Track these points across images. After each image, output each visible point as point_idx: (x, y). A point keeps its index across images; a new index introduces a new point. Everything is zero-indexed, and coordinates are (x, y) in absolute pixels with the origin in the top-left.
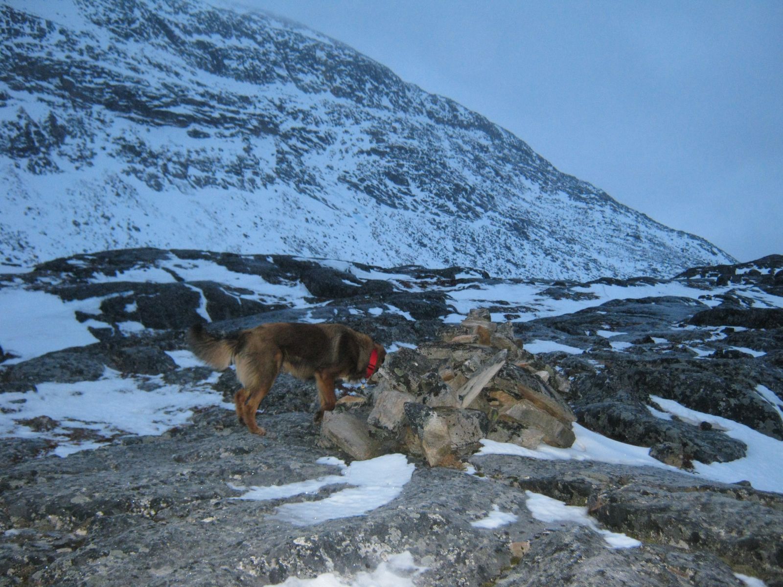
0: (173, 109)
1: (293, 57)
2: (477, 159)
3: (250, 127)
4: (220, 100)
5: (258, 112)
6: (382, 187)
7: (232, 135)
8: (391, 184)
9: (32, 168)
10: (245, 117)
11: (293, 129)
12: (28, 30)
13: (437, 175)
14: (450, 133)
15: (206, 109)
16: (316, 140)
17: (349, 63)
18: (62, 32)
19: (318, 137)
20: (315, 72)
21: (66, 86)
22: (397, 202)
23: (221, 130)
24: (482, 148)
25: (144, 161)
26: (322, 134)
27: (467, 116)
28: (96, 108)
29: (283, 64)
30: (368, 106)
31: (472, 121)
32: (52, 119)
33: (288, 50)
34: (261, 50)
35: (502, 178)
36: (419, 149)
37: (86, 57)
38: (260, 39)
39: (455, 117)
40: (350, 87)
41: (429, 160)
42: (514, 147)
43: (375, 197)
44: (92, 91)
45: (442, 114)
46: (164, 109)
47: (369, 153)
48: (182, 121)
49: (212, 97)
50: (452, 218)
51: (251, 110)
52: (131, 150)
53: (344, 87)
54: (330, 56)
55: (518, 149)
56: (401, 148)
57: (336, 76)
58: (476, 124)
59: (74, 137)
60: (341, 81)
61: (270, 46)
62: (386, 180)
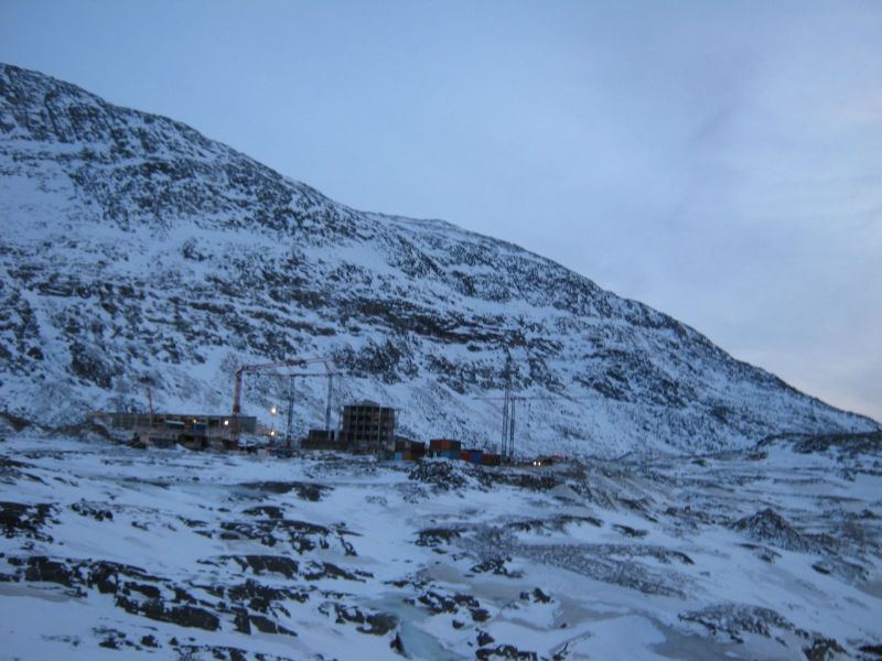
0: (457, 331)
1: (522, 278)
2: (673, 356)
3: (507, 341)
4: (485, 321)
5: (511, 328)
6: (608, 385)
7: (496, 348)
8: (615, 383)
9: (386, 381)
10: (503, 333)
11: (534, 340)
12: (359, 279)
13: (647, 373)
14: (646, 333)
15: (477, 328)
16: (551, 348)
17: (564, 280)
18: (379, 277)
19: (554, 346)
20: (539, 290)
21: (392, 319)
22: (620, 395)
23: (488, 344)
24: (675, 346)
25: (447, 372)
26: (554, 342)
27: (656, 317)
28: (411, 333)
29: (515, 285)
30: (582, 315)
31: (662, 321)
32: (389, 343)
33: (517, 273)
34: (498, 274)
35: (695, 372)
36: (629, 351)
37: (399, 296)
38: (496, 265)
39: (647, 318)
40: (567, 300)
41: (638, 360)
42: (697, 341)
43: (603, 392)
44: (407, 320)
45: (636, 318)
46: (450, 331)
47: (592, 357)
48: (463, 339)
49: (480, 319)
50: (664, 408)
51: (505, 327)
52: (439, 365)
53: (563, 301)
54: (548, 275)
55: (700, 342)
56: (616, 352)
57: (555, 292)
58: (666, 323)
59: (403, 356)
60: (559, 296)
61: (503, 271)
62: (610, 378)
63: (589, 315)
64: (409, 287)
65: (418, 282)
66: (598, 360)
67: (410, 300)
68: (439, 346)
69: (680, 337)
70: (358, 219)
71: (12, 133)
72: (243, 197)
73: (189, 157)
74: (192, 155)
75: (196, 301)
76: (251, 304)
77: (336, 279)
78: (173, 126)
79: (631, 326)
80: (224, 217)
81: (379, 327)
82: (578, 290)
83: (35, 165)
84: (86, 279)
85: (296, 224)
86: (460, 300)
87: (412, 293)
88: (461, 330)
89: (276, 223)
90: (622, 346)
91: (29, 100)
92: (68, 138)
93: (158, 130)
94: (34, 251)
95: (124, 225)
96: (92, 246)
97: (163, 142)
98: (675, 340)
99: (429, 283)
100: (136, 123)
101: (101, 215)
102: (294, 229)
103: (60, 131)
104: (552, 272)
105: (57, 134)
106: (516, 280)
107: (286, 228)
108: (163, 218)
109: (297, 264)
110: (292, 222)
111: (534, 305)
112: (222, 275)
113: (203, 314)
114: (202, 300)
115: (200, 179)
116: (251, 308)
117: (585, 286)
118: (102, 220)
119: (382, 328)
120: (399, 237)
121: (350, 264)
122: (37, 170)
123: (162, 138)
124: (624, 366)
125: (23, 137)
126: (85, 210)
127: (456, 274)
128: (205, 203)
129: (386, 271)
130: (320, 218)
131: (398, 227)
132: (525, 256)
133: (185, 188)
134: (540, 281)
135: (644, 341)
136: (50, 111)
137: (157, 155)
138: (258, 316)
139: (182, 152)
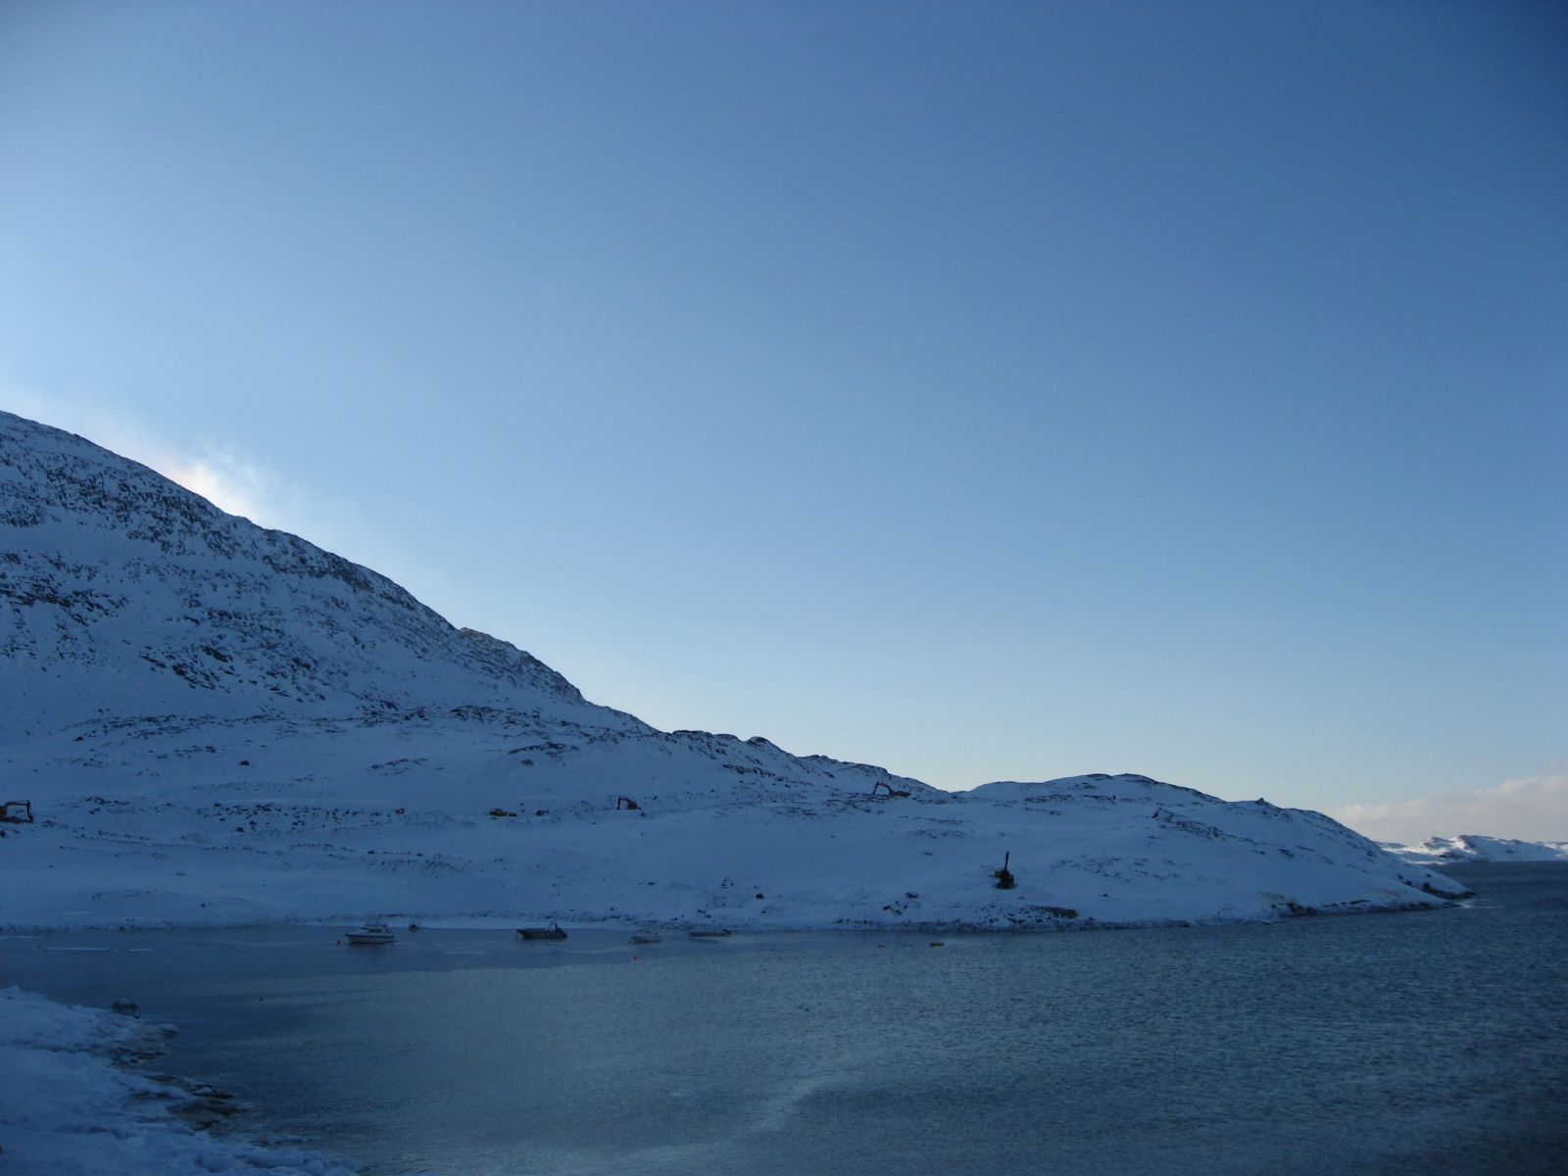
1: (72, 491)
2: (330, 623)
3: (19, 593)
5: (31, 572)
6: (197, 666)
8: (210, 663)
10: (14, 582)
11: (77, 594)
13: (272, 647)
14: (295, 585)
17: (150, 495)
19: (112, 603)
20: (103, 511)
22: (216, 683)
24: (339, 605)
26: (116, 598)
27: (319, 559)
29: (58, 501)
30: (178, 554)
31: (326, 566)
33: (64, 482)
34: (28, 484)
35: (363, 647)
36: (248, 613)
39: (303, 561)
40: (151, 528)
41: (261, 627)
42: (390, 598)
43: (187, 678)
45: (282, 561)
53: (143, 529)
54: (124, 487)
55: (394, 600)
56: (222, 614)
57: (133, 515)
58: (333, 570)
60: (140, 520)
61: (39, 476)
62: (202, 654)
82: (175, 514)
106: (62, 494)
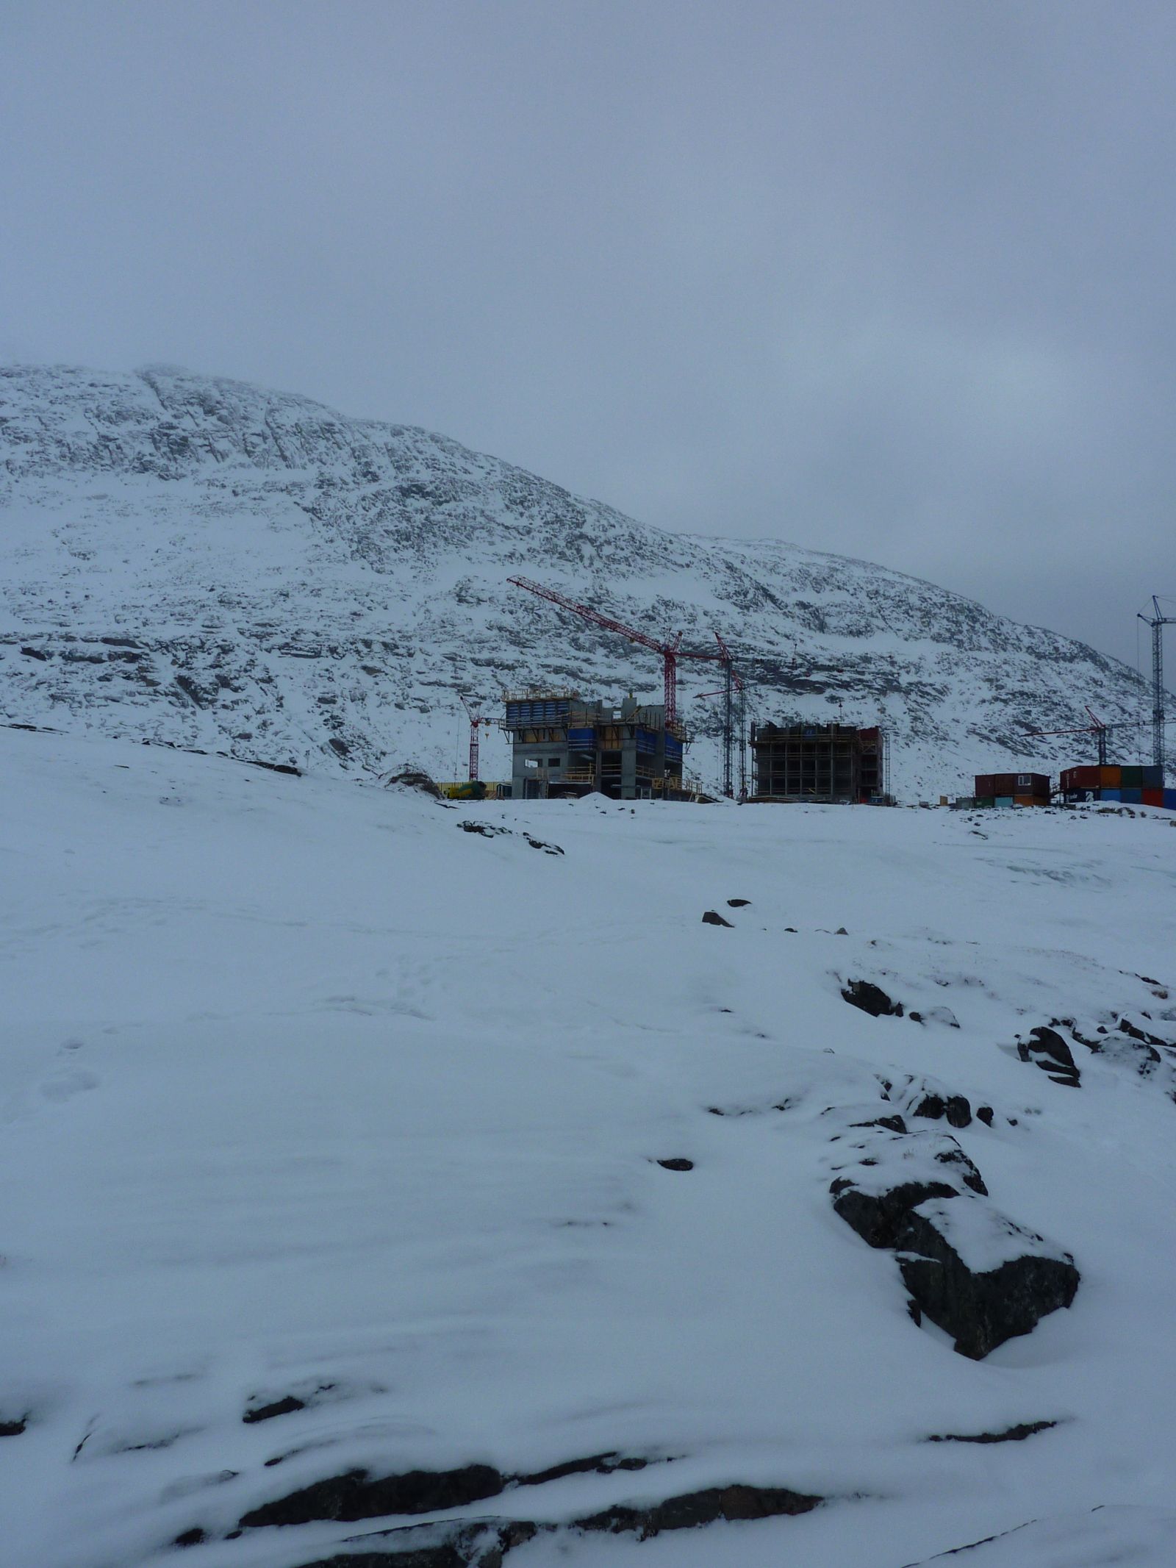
63: (979, 649)
64: (745, 624)
65: (755, 618)
66: (999, 705)
67: (747, 641)
68: (790, 697)
69: (1104, 672)
70: (671, 542)
71: (228, 461)
72: (524, 522)
73: (451, 474)
74: (456, 474)
75: (477, 656)
76: (546, 657)
77: (652, 619)
78: (429, 440)
79: (1036, 661)
80: (505, 548)
81: (710, 677)
83: (261, 498)
84: (338, 636)
85: (594, 553)
86: (811, 638)
87: (749, 631)
88: (817, 677)
89: (568, 552)
90: (1029, 687)
91: (245, 418)
92: (298, 461)
93: (409, 443)
94: (269, 602)
95: (376, 565)
96: (341, 594)
97: (417, 459)
98: (1099, 676)
99: (768, 618)
100: (382, 438)
101: (349, 556)
102: (591, 559)
103: (287, 454)
104: (926, 595)
105: (285, 458)
107: (582, 558)
108: (426, 554)
109: (600, 603)
110: (588, 550)
111: (906, 639)
112: (507, 620)
113: (487, 671)
114: (485, 655)
115: (469, 503)
116: (547, 662)
117: (970, 611)
118: (349, 560)
119: (715, 678)
120: (726, 563)
121: (666, 599)
122: (264, 505)
123: (416, 454)
124: (1035, 711)
125: (242, 465)
126: (328, 549)
127: (803, 606)
128: (477, 533)
129: (714, 605)
130: (623, 544)
131: (721, 549)
132: (889, 576)
133: (450, 515)
134: (911, 608)
135: (1055, 678)
136: (271, 428)
137: (412, 475)
138: (558, 670)
139: (443, 471)
